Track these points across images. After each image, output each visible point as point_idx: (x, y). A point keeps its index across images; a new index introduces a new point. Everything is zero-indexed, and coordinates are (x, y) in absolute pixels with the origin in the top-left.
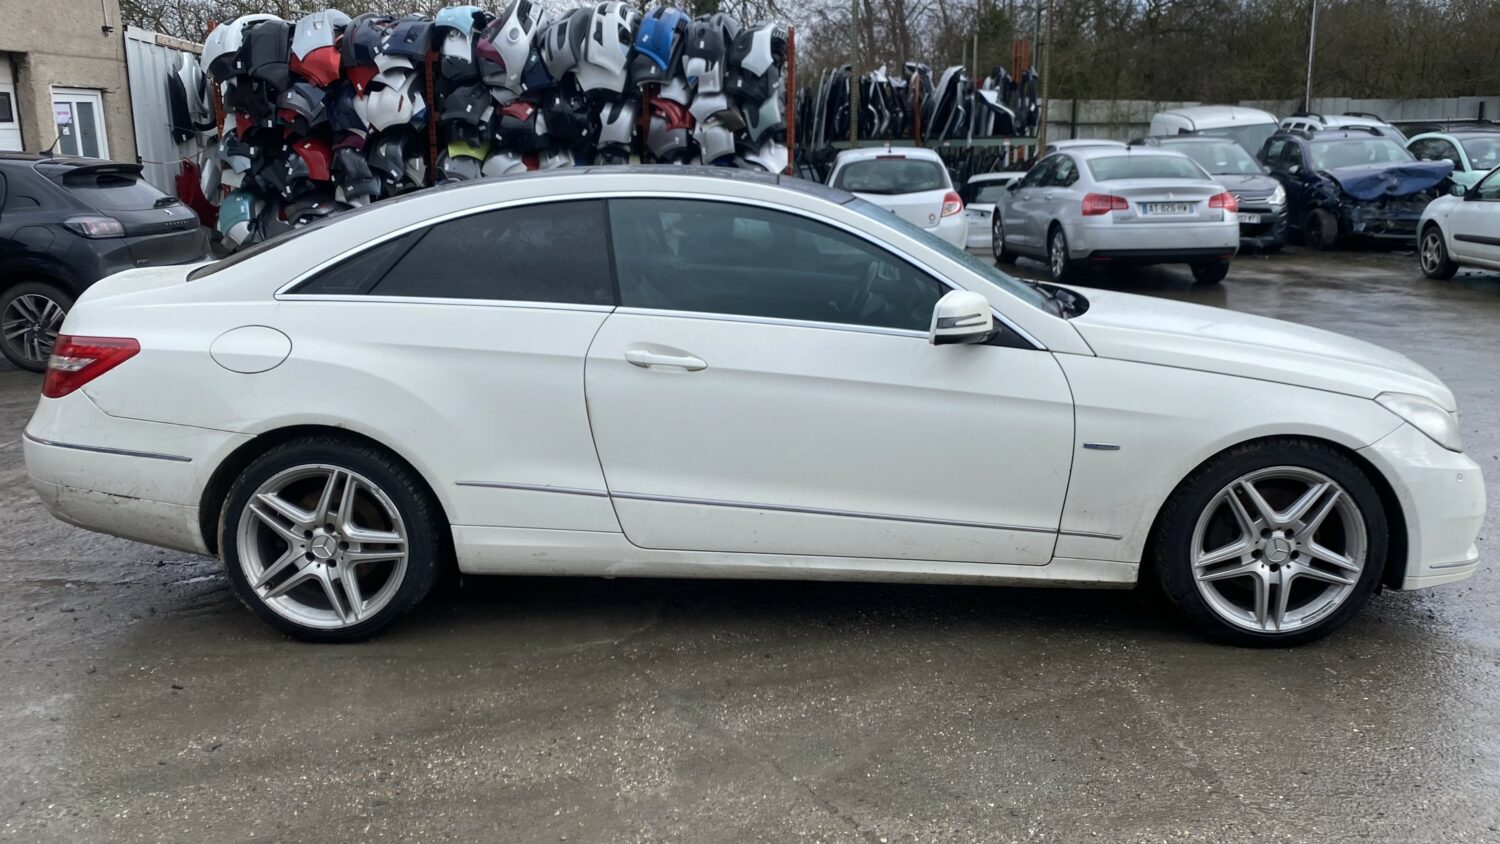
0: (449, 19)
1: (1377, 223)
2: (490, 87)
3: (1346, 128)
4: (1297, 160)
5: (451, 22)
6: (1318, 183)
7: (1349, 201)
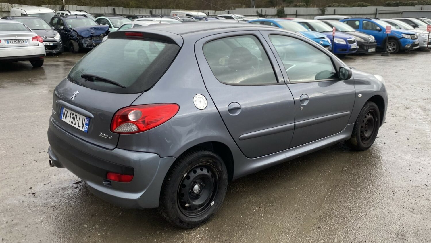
1: (90, 44)
3: (76, 15)
4: (63, 25)
6: (70, 32)
7: (81, 38)
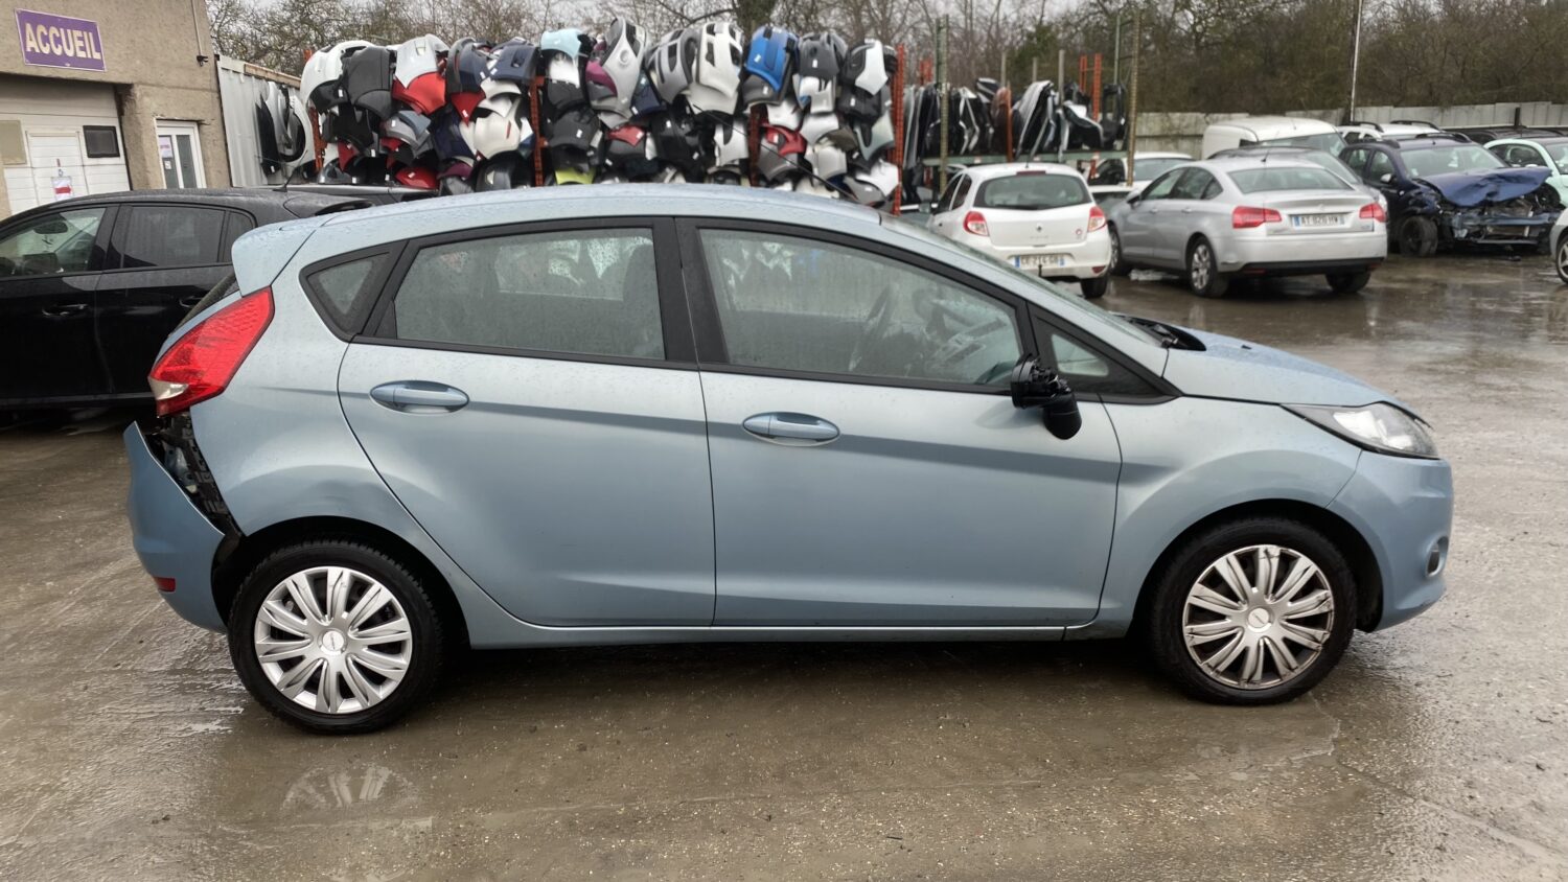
0: (556, 43)
1: (1478, 229)
2: (598, 111)
5: (558, 45)
6: (1417, 191)
7: (1450, 208)
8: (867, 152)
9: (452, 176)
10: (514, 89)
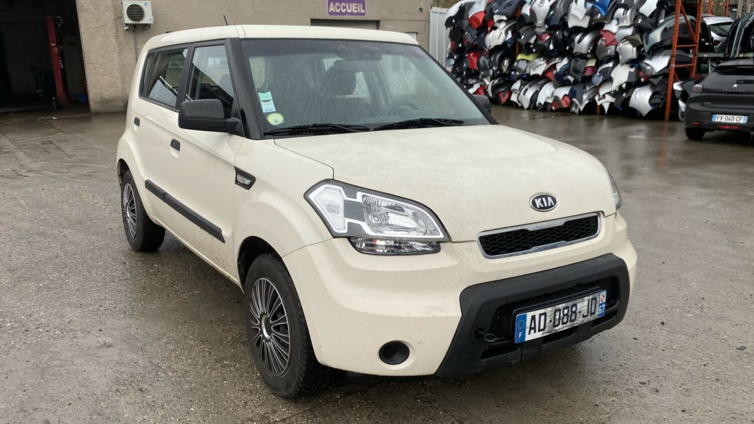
8: (646, 48)
9: (482, 55)
10: (504, 18)
